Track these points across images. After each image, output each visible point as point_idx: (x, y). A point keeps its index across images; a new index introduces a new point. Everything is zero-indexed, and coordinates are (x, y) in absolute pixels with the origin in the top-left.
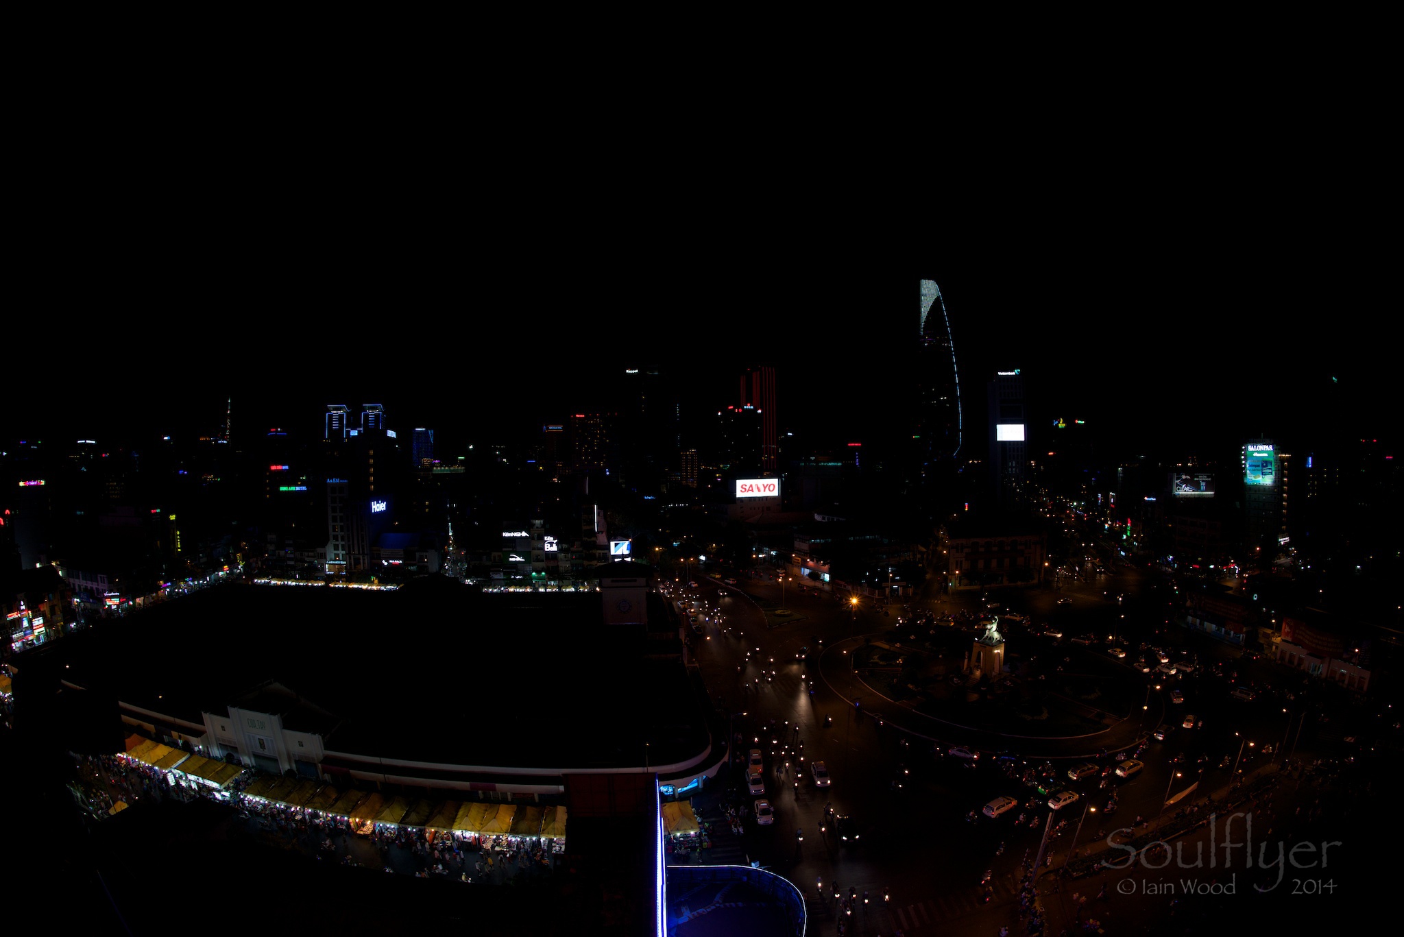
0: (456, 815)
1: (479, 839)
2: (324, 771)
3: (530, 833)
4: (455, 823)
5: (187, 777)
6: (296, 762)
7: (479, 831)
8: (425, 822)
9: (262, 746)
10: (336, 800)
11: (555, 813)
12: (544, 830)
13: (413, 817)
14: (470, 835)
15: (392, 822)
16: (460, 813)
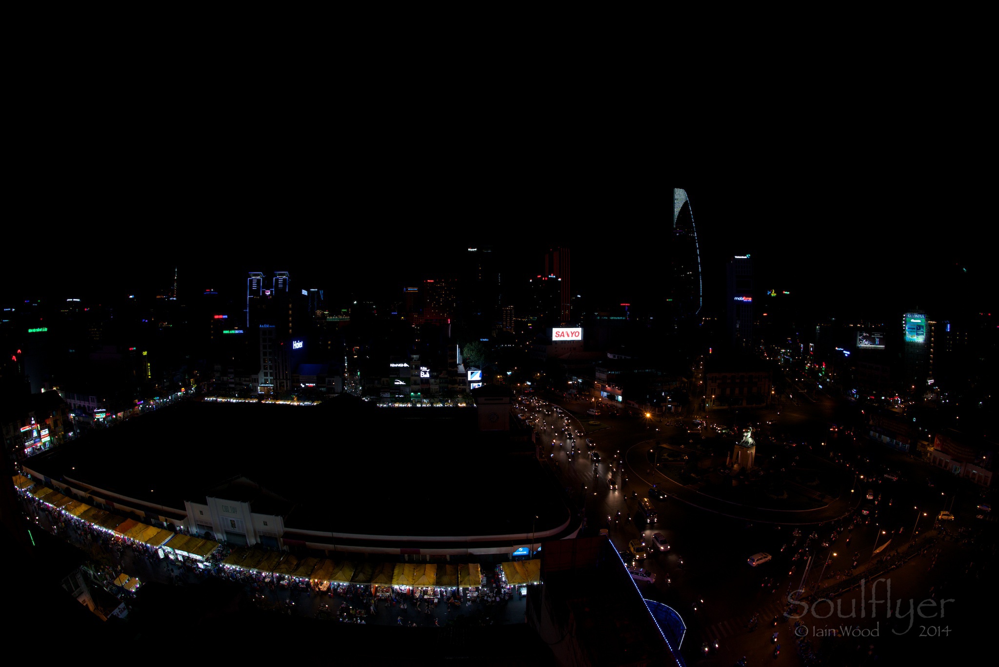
0: (393, 573)
1: (413, 591)
2: (285, 543)
3: (451, 585)
4: (393, 580)
5: (175, 552)
6: (260, 537)
7: (413, 585)
8: (370, 580)
9: (233, 525)
10: (298, 566)
11: (468, 569)
12: (461, 582)
13: (361, 576)
14: (405, 588)
15: (344, 581)
16: (396, 572)
